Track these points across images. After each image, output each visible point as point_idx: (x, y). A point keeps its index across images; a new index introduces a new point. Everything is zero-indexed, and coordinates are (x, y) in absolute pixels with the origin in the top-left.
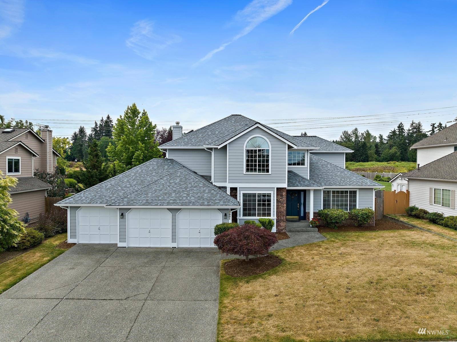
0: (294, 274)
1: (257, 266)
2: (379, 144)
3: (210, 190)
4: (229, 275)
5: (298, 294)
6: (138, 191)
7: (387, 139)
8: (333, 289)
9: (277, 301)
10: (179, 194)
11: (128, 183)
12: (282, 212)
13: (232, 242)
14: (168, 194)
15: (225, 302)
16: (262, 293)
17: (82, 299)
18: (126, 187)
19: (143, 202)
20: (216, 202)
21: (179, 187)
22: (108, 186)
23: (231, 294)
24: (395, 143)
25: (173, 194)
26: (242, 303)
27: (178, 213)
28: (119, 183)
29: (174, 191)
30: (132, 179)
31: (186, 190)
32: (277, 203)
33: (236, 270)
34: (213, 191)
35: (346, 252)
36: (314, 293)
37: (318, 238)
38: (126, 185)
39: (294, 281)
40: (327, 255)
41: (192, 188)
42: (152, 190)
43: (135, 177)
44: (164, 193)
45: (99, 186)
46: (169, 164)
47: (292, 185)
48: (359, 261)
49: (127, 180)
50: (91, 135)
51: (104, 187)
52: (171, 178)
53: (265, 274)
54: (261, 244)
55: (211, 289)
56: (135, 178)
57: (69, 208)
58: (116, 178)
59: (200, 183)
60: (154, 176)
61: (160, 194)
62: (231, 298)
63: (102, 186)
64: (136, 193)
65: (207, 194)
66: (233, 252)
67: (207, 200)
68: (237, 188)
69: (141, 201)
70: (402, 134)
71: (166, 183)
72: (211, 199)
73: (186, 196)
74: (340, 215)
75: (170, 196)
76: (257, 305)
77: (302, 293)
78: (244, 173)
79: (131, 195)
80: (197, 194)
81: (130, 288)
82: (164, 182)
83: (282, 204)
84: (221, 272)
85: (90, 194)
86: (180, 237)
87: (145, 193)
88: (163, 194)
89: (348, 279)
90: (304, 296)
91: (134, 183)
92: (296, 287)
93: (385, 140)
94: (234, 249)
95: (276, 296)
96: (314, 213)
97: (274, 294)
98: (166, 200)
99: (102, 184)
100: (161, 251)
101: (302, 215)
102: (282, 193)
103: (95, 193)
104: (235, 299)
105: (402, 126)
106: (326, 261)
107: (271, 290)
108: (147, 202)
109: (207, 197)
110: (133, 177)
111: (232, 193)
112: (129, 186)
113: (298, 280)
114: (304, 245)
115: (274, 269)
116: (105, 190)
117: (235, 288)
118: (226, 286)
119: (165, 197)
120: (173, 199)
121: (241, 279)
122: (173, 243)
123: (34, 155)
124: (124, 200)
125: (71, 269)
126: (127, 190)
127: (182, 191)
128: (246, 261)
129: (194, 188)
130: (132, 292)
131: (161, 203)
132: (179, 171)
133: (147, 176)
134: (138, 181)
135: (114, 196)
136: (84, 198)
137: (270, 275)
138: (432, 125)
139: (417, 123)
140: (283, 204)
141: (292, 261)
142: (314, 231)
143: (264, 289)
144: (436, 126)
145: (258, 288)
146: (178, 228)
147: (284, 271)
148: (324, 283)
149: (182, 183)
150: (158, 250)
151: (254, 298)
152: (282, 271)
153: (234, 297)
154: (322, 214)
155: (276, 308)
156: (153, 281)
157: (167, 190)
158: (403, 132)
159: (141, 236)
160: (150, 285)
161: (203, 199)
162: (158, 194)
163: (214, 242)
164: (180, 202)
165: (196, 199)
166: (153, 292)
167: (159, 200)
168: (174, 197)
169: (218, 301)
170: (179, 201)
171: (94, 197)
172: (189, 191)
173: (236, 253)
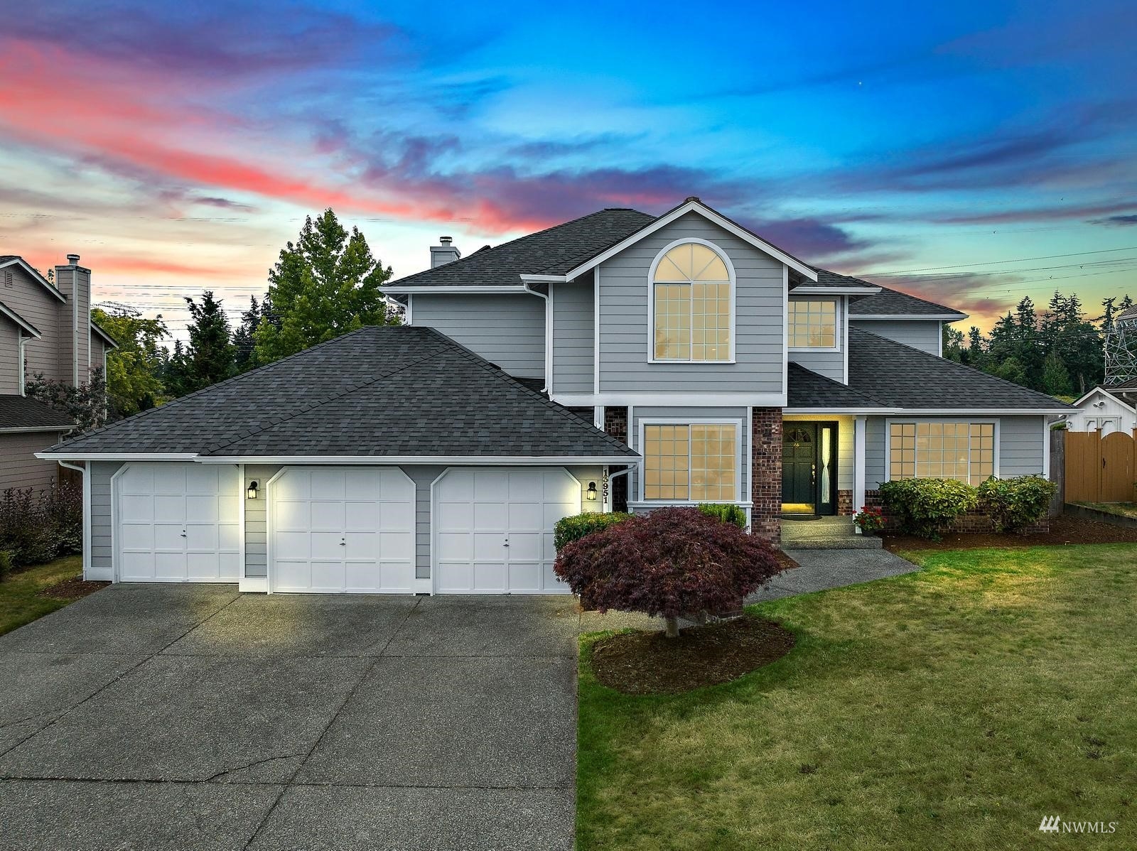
0: (854, 682)
1: (712, 654)
2: (970, 353)
3: (540, 409)
4: (609, 685)
5: (893, 762)
6: (309, 413)
7: (991, 339)
8: (1031, 741)
9: (817, 794)
10: (439, 421)
11: (282, 393)
12: (769, 487)
13: (621, 565)
14: (404, 421)
15: (603, 795)
16: (745, 760)
17: (42, 779)
18: (273, 404)
19: (322, 443)
20: (560, 443)
21: (440, 401)
22: (217, 401)
23: (623, 763)
24: (1012, 349)
25: (421, 423)
26: (672, 802)
27: (437, 480)
28: (253, 394)
29: (423, 413)
30: (295, 383)
31: (464, 409)
32: (753, 458)
33: (634, 668)
34: (551, 413)
35: (1012, 607)
36: (960, 758)
37: (890, 566)
38: (272, 397)
39: (864, 709)
40: (948, 617)
41: (484, 405)
42: (353, 409)
43: (304, 376)
44: (389, 417)
45: (189, 401)
46: (414, 340)
47: (799, 402)
48: (1075, 635)
49: (280, 383)
50: (241, 333)
51: (205, 405)
52: (418, 375)
53: (745, 684)
54: (727, 574)
55: (544, 740)
56: (305, 379)
57: (88, 467)
58: (244, 380)
59: (509, 389)
60: (365, 373)
61: (378, 421)
62: (625, 777)
63: (197, 401)
64: (300, 419)
65: (532, 422)
66: (626, 601)
67: (532, 439)
68: (625, 408)
69: (313, 443)
70: (1029, 326)
71: (398, 390)
72: (545, 435)
73: (462, 425)
74: (953, 494)
75: (410, 426)
76: (737, 809)
77: (910, 760)
78: (650, 361)
79: (282, 425)
80: (497, 421)
81: (243, 732)
82: (394, 386)
83: (768, 461)
84: (581, 676)
85: (155, 424)
86: (443, 559)
87: (329, 417)
88: (388, 422)
89: (1073, 703)
90: (923, 771)
91: (299, 393)
92: (879, 734)
93: (984, 341)
94: (628, 589)
95: (805, 770)
96: (868, 494)
97: (798, 763)
98: (396, 439)
99: (198, 395)
100: (378, 607)
101: (826, 499)
102: (771, 426)
103: (172, 420)
104: (642, 782)
105: (1028, 306)
106: (954, 636)
107: (780, 746)
108: (332, 443)
109: (529, 430)
110: (299, 376)
111: (610, 427)
112: (284, 400)
113: (877, 706)
114: (855, 585)
115: (776, 664)
116: (206, 413)
117: (638, 737)
118: (601, 727)
119: (394, 430)
120: (420, 434)
121: (658, 701)
122: (420, 581)
123: (26, 333)
124: (261, 438)
125: (57, 662)
126: (274, 412)
127: (452, 413)
128: (668, 638)
129: (489, 405)
130: (244, 753)
131: (378, 448)
132: (444, 356)
133: (343, 373)
134: (312, 386)
135: (233, 428)
136: (137, 436)
137: (763, 687)
138: (1105, 303)
139: (1067, 297)
140: (773, 462)
141: (832, 637)
142: (871, 547)
143: (751, 740)
144: (1115, 304)
145: (730, 739)
146: (434, 531)
147: (811, 671)
148: (985, 718)
149: (450, 390)
150: (370, 602)
151: (718, 778)
152: (807, 672)
153: (638, 774)
154: (894, 494)
155: (817, 824)
156: (331, 708)
157: (402, 409)
158: (1032, 321)
159: (315, 558)
160: (315, 722)
161: (518, 435)
162: (372, 421)
163: (556, 567)
164: (442, 444)
165: (496, 434)
166: (322, 751)
167: (376, 439)
168: (422, 430)
169: (572, 791)
170: (438, 443)
171: (167, 432)
172: (473, 413)
173: (636, 605)
